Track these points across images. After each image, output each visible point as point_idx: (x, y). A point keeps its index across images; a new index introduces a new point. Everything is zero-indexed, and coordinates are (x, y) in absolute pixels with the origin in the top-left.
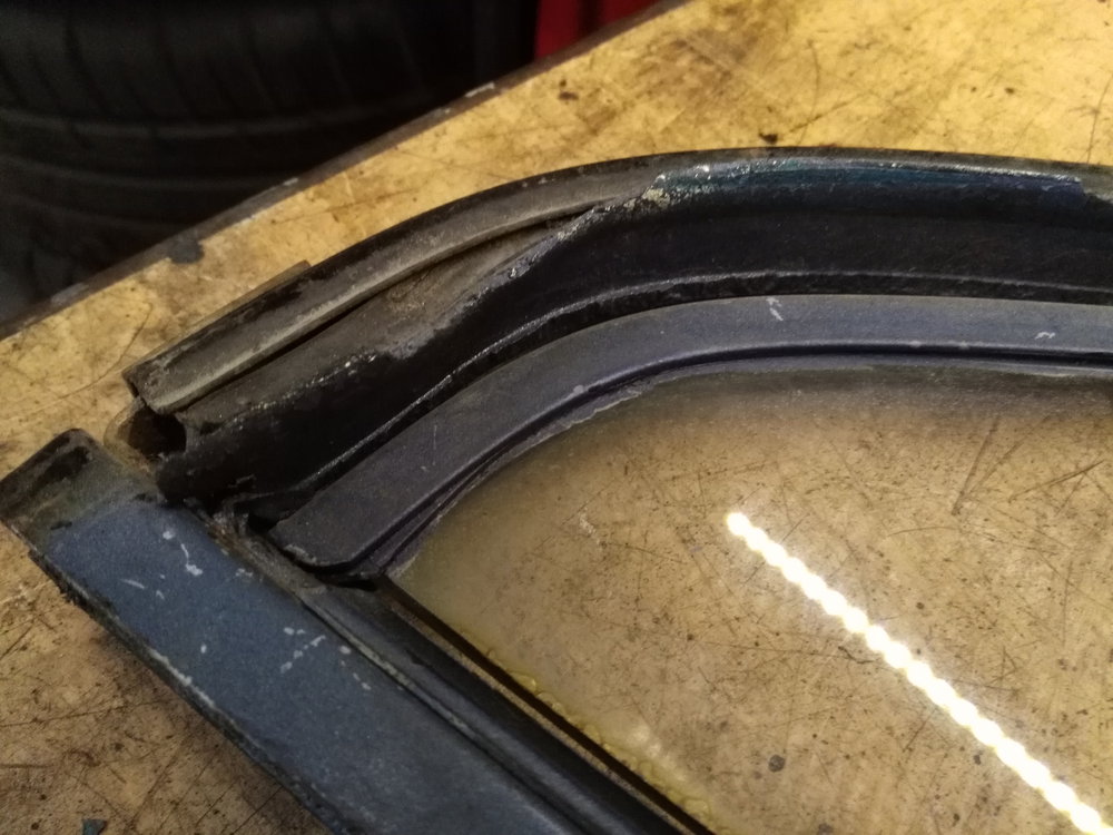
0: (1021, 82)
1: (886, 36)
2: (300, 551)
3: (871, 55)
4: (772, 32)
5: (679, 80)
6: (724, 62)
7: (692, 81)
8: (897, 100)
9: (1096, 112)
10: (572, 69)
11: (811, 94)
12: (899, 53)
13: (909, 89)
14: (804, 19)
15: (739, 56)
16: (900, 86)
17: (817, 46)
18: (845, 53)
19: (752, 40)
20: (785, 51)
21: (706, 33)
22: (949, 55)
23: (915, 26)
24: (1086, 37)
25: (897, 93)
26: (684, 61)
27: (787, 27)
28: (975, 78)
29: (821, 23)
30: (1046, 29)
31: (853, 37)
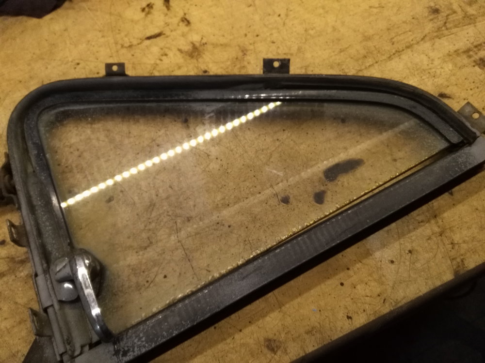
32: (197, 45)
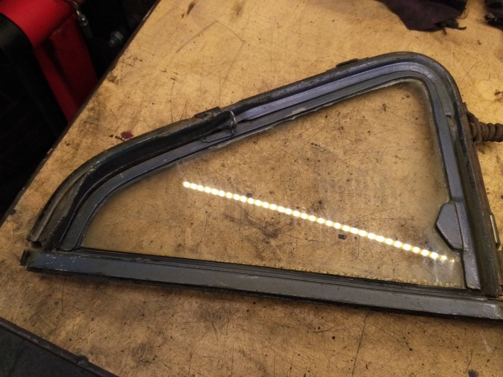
0: (155, 101)
1: (125, 101)
2: (66, 249)
3: (123, 108)
4: (102, 110)
5: (89, 131)
6: (96, 122)
7: (91, 130)
8: (132, 117)
9: (170, 101)
10: (66, 138)
11: (115, 123)
12: (129, 104)
13: (134, 112)
14: (108, 105)
15: (98, 120)
16: (132, 113)
17: (112, 110)
18: (119, 110)
19: (99, 115)
20: (107, 114)
21: (89, 117)
22: (139, 100)
23: (130, 96)
24: (164, 83)
25: (132, 114)
26: (88, 126)
27: (105, 108)
28: (146, 104)
29: (111, 104)
30: (156, 85)
31: (119, 105)
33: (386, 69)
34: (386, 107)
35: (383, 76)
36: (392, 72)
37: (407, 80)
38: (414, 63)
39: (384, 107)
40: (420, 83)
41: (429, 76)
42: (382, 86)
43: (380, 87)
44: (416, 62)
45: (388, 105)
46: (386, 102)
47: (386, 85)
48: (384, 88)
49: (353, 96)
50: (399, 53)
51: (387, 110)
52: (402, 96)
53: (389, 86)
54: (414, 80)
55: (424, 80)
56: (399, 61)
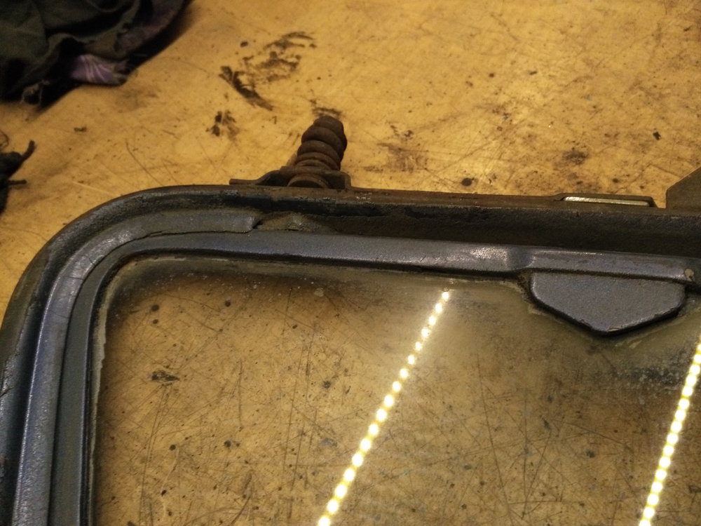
32: (396, 142)
33: (50, 342)
34: (163, 373)
35: (69, 356)
36: (65, 328)
37: (110, 294)
38: (68, 264)
39: (164, 378)
40: (131, 267)
41: (122, 240)
42: (99, 366)
43: (98, 374)
44: (66, 260)
45: (162, 368)
46: (149, 369)
47: (100, 354)
48: (104, 362)
49: (92, 466)
50: (19, 294)
51: (172, 373)
52: (146, 323)
53: (106, 346)
54: (117, 277)
55: (128, 253)
56: (42, 299)
